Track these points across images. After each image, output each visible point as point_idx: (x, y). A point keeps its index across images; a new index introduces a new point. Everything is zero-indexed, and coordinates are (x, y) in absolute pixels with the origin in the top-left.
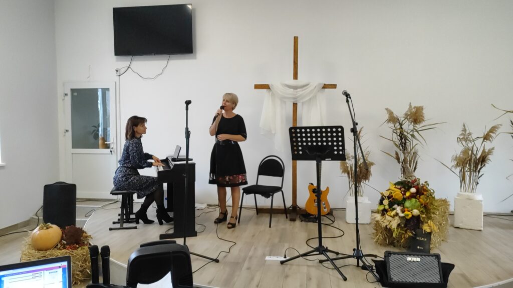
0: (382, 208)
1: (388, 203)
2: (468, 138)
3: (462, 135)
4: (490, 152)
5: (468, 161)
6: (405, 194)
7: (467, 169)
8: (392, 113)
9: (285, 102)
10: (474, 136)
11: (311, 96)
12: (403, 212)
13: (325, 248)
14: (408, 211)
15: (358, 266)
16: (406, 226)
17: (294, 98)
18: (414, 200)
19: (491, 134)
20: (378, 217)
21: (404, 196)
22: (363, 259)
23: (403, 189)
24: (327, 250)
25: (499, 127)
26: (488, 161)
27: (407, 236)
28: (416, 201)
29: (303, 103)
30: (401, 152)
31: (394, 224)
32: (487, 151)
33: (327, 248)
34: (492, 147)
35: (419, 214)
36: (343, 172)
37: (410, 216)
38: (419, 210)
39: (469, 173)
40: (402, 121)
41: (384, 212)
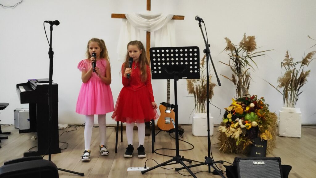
0: (226, 121)
1: (231, 117)
2: (290, 63)
3: (285, 60)
4: (307, 74)
5: (290, 81)
6: (245, 109)
7: (288, 88)
8: (230, 42)
9: (139, 31)
10: (294, 61)
11: (162, 26)
12: (244, 124)
13: (182, 157)
14: (248, 123)
15: (209, 171)
16: (246, 136)
17: (148, 27)
18: (252, 114)
19: (308, 59)
20: (224, 129)
21: (245, 110)
22: (214, 165)
23: (243, 105)
24: (183, 159)
25: (314, 54)
26: (305, 82)
27: (248, 144)
28: (254, 115)
29: (155, 32)
30: (237, 75)
31: (237, 134)
32: (305, 73)
33: (183, 157)
34: (309, 70)
35: (257, 125)
36: (189, 92)
37: (250, 127)
38: (257, 122)
39: (290, 91)
40: (238, 49)
41: (228, 125)
